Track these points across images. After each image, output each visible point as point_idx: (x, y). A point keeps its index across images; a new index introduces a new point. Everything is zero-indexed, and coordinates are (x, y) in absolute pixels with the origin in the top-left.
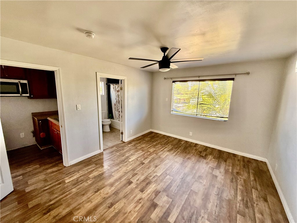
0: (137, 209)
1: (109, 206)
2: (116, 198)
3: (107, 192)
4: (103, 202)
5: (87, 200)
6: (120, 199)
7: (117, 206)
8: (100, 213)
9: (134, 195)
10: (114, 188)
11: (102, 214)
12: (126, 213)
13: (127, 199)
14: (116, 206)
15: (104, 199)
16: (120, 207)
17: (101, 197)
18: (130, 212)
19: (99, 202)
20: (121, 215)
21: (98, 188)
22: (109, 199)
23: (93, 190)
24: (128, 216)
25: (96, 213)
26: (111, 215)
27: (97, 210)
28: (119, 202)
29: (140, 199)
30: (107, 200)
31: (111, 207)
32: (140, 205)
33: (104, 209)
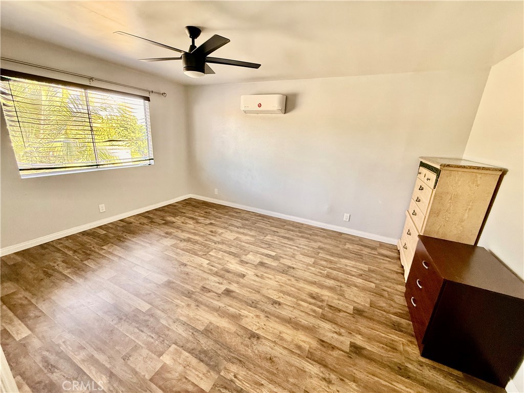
0: (270, 276)
1: (278, 305)
2: (262, 301)
3: (255, 317)
4: (273, 315)
5: (279, 342)
6: (264, 295)
7: (275, 296)
8: (292, 311)
9: (252, 282)
10: (243, 311)
11: (292, 309)
12: (280, 285)
13: (261, 289)
14: (275, 298)
15: (270, 316)
16: (275, 293)
17: (267, 323)
18: (277, 282)
19: (276, 322)
20: (284, 289)
21: (247, 339)
22: (266, 309)
23: (255, 347)
24: (283, 283)
25: (293, 317)
26: (289, 298)
27: (290, 317)
28: (268, 296)
29: (257, 276)
30: (270, 311)
31: (279, 302)
32: (265, 275)
33: (284, 309)
